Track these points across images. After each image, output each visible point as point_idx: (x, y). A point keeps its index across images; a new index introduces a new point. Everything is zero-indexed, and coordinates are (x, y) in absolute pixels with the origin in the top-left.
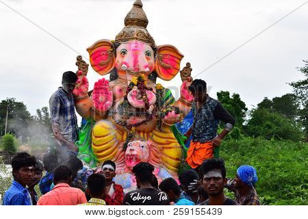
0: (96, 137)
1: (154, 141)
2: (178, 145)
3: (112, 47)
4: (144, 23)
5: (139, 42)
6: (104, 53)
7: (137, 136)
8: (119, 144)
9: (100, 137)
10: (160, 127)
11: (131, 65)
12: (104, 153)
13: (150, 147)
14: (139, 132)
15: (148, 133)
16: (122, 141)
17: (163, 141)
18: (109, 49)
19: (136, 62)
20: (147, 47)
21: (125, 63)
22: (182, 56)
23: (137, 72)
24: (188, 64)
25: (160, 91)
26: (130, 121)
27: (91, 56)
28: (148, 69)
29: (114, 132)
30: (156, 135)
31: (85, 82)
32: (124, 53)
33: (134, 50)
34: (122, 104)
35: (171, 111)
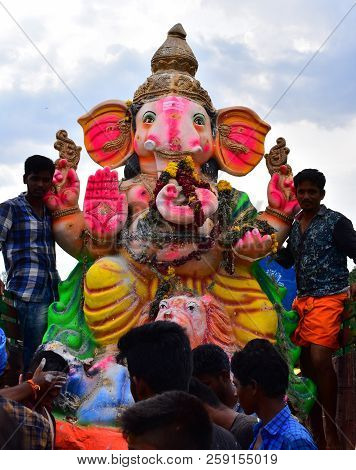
0: (92, 291)
1: (216, 297)
2: (270, 304)
3: (127, 114)
4: (189, 65)
5: (179, 98)
6: (113, 126)
7: (179, 287)
8: (141, 305)
9: (99, 290)
10: (230, 265)
11: (164, 139)
12: (109, 325)
13: (209, 310)
14: (184, 278)
15: (204, 281)
16: (149, 298)
17: (237, 296)
18: (123, 118)
19: (173, 133)
20: (197, 107)
21: (152, 137)
22: (268, 128)
23: (176, 152)
24: (281, 142)
25: (227, 194)
26: (164, 254)
27: (86, 134)
28: (198, 148)
29: (130, 279)
30: (222, 285)
31: (72, 181)
32: (150, 118)
33: (170, 111)
34: (145, 219)
35: (251, 230)
